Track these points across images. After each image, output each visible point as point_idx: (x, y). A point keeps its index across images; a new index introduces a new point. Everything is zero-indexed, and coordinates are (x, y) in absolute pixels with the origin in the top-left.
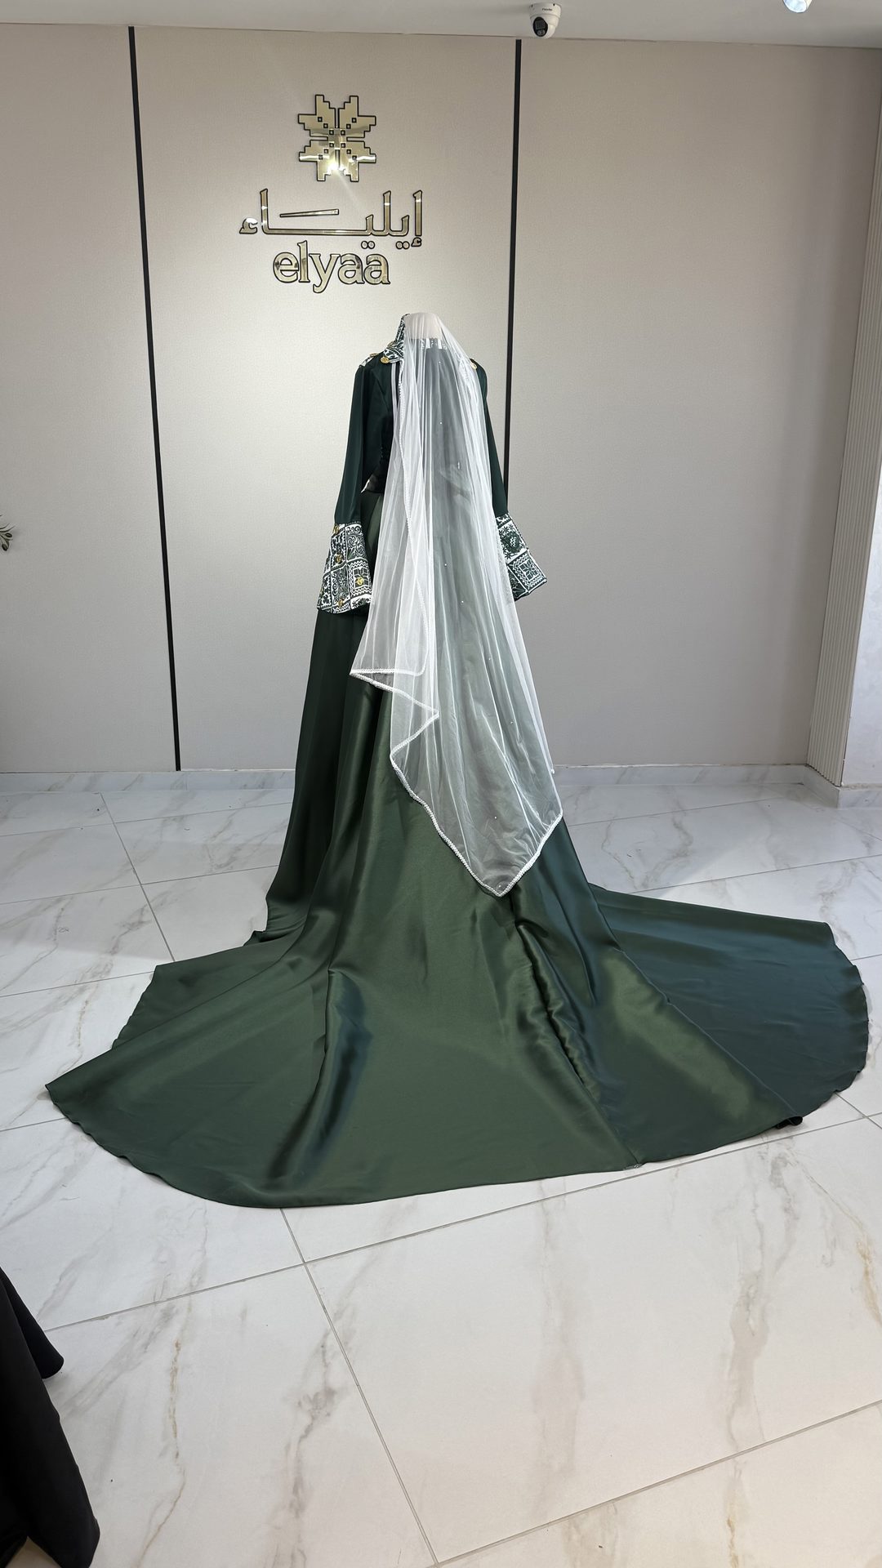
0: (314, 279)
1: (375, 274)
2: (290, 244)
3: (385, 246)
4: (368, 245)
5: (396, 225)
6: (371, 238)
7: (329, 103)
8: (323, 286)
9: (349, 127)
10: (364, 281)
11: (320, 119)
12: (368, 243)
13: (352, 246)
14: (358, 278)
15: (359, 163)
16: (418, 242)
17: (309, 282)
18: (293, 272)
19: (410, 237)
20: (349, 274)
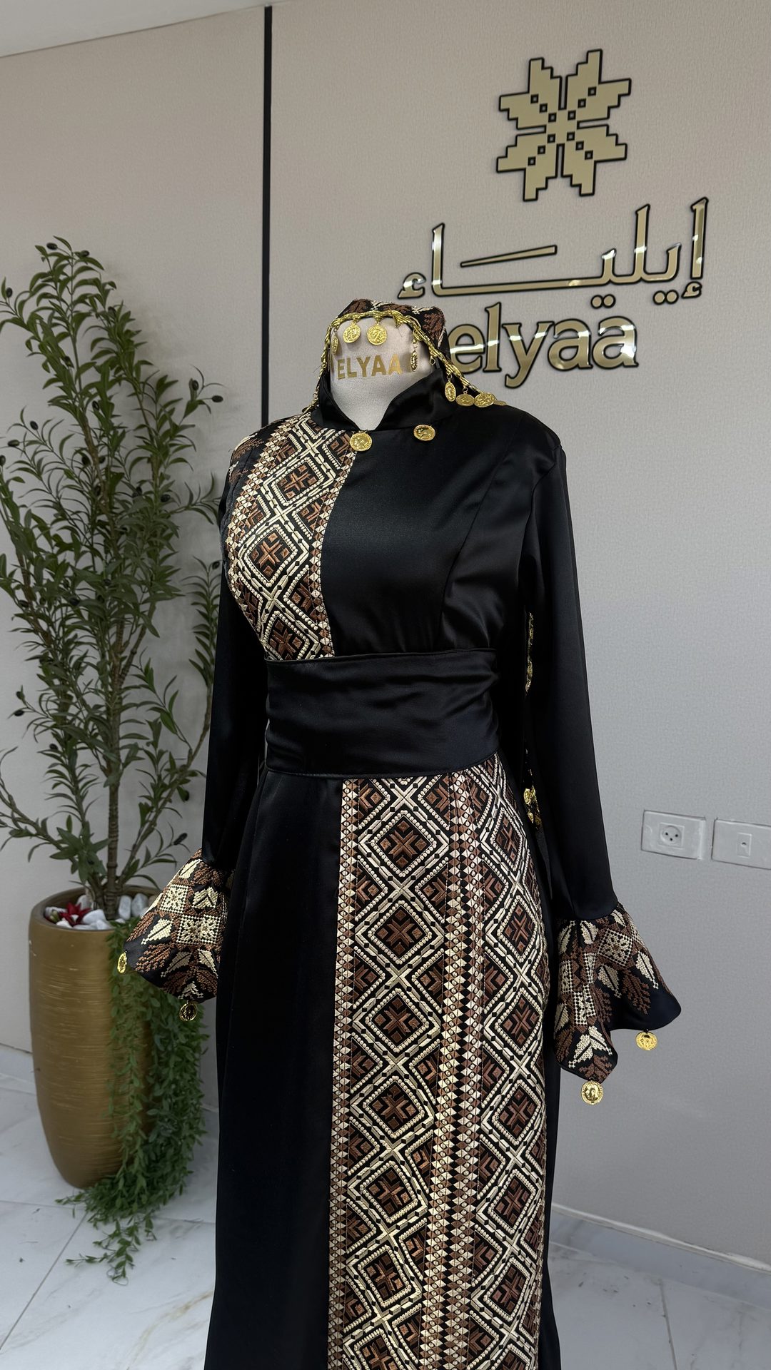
0: (509, 366)
1: (613, 351)
2: (473, 310)
3: (633, 300)
4: (603, 303)
5: (655, 264)
6: (610, 289)
7: (552, 69)
8: (521, 376)
9: (582, 103)
10: (592, 363)
11: (534, 99)
12: (603, 299)
13: (573, 304)
14: (584, 361)
15: (596, 162)
16: (694, 289)
17: (500, 370)
18: (476, 356)
19: (679, 284)
20: (567, 354)
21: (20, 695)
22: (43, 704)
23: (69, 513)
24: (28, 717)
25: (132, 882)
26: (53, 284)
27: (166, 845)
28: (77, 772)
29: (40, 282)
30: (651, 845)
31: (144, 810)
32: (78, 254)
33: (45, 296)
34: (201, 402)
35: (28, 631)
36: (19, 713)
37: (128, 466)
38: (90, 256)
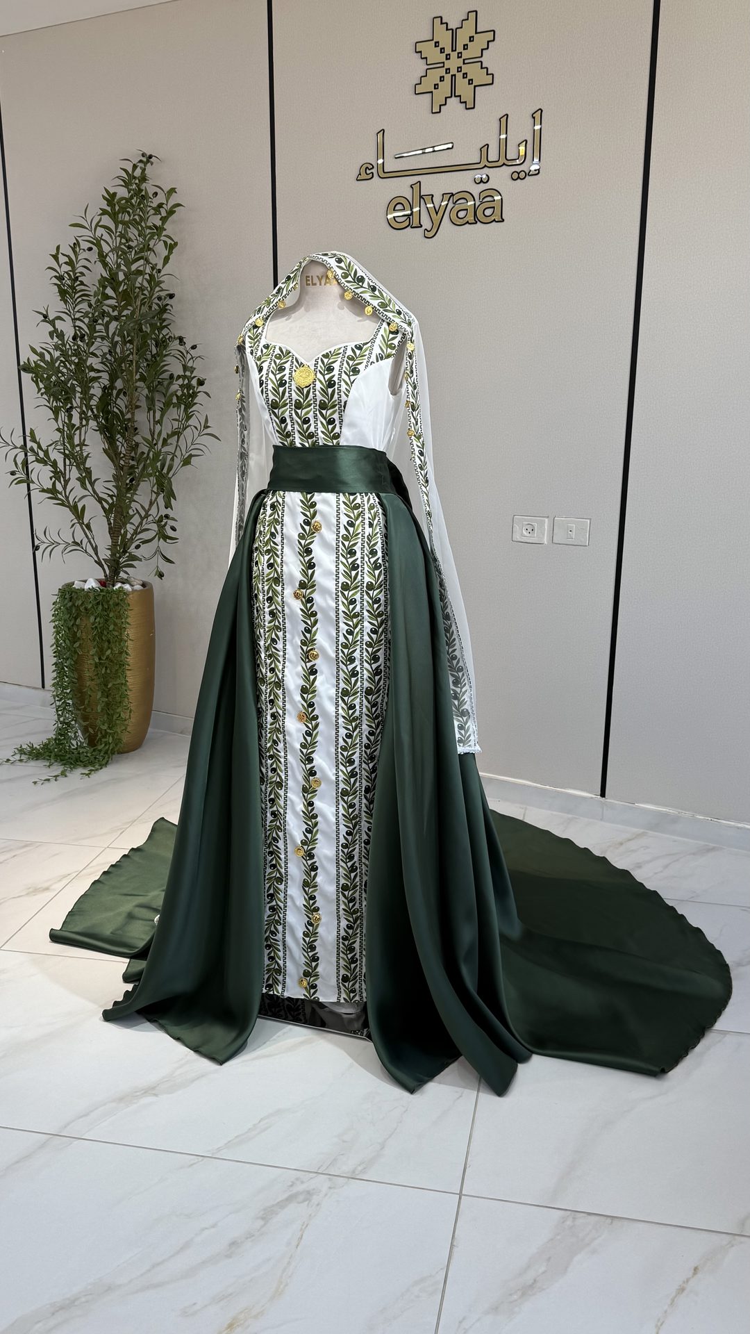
0: (426, 223)
1: (488, 212)
2: (402, 187)
4: (482, 180)
5: (512, 153)
6: (485, 171)
7: (447, 24)
8: (435, 230)
9: (465, 47)
10: (476, 220)
11: (437, 44)
12: (481, 178)
13: (466, 182)
14: (471, 219)
15: (475, 87)
17: (421, 226)
18: (406, 217)
19: (527, 165)
20: (462, 214)
30: (517, 537)
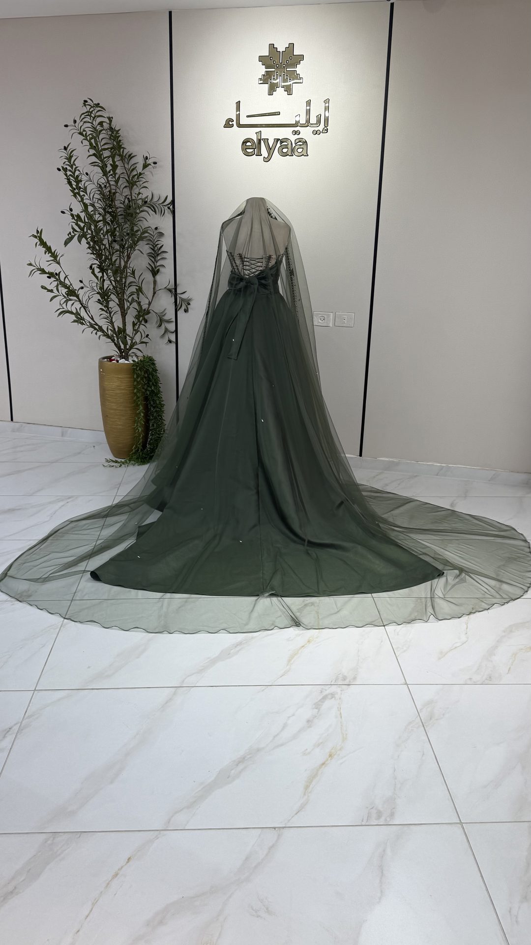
0: (264, 153)
1: (300, 150)
2: (251, 133)
3: (306, 133)
4: (296, 133)
5: (313, 120)
6: (298, 128)
7: (277, 48)
8: (269, 158)
9: (288, 61)
10: (293, 154)
11: (271, 58)
13: (287, 133)
14: (290, 153)
15: (293, 83)
16: (326, 130)
18: (253, 150)
19: (321, 127)
20: (285, 150)
21: (81, 281)
22: (91, 285)
23: (98, 208)
24: (85, 289)
25: (132, 351)
26: (89, 117)
27: (143, 337)
28: (110, 309)
29: (83, 116)
31: (134, 324)
32: (95, 104)
33: (85, 122)
34: (150, 164)
35: (91, 254)
36: (82, 288)
37: (121, 190)
38: (100, 105)
